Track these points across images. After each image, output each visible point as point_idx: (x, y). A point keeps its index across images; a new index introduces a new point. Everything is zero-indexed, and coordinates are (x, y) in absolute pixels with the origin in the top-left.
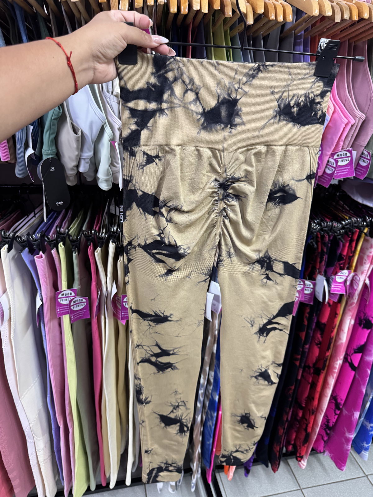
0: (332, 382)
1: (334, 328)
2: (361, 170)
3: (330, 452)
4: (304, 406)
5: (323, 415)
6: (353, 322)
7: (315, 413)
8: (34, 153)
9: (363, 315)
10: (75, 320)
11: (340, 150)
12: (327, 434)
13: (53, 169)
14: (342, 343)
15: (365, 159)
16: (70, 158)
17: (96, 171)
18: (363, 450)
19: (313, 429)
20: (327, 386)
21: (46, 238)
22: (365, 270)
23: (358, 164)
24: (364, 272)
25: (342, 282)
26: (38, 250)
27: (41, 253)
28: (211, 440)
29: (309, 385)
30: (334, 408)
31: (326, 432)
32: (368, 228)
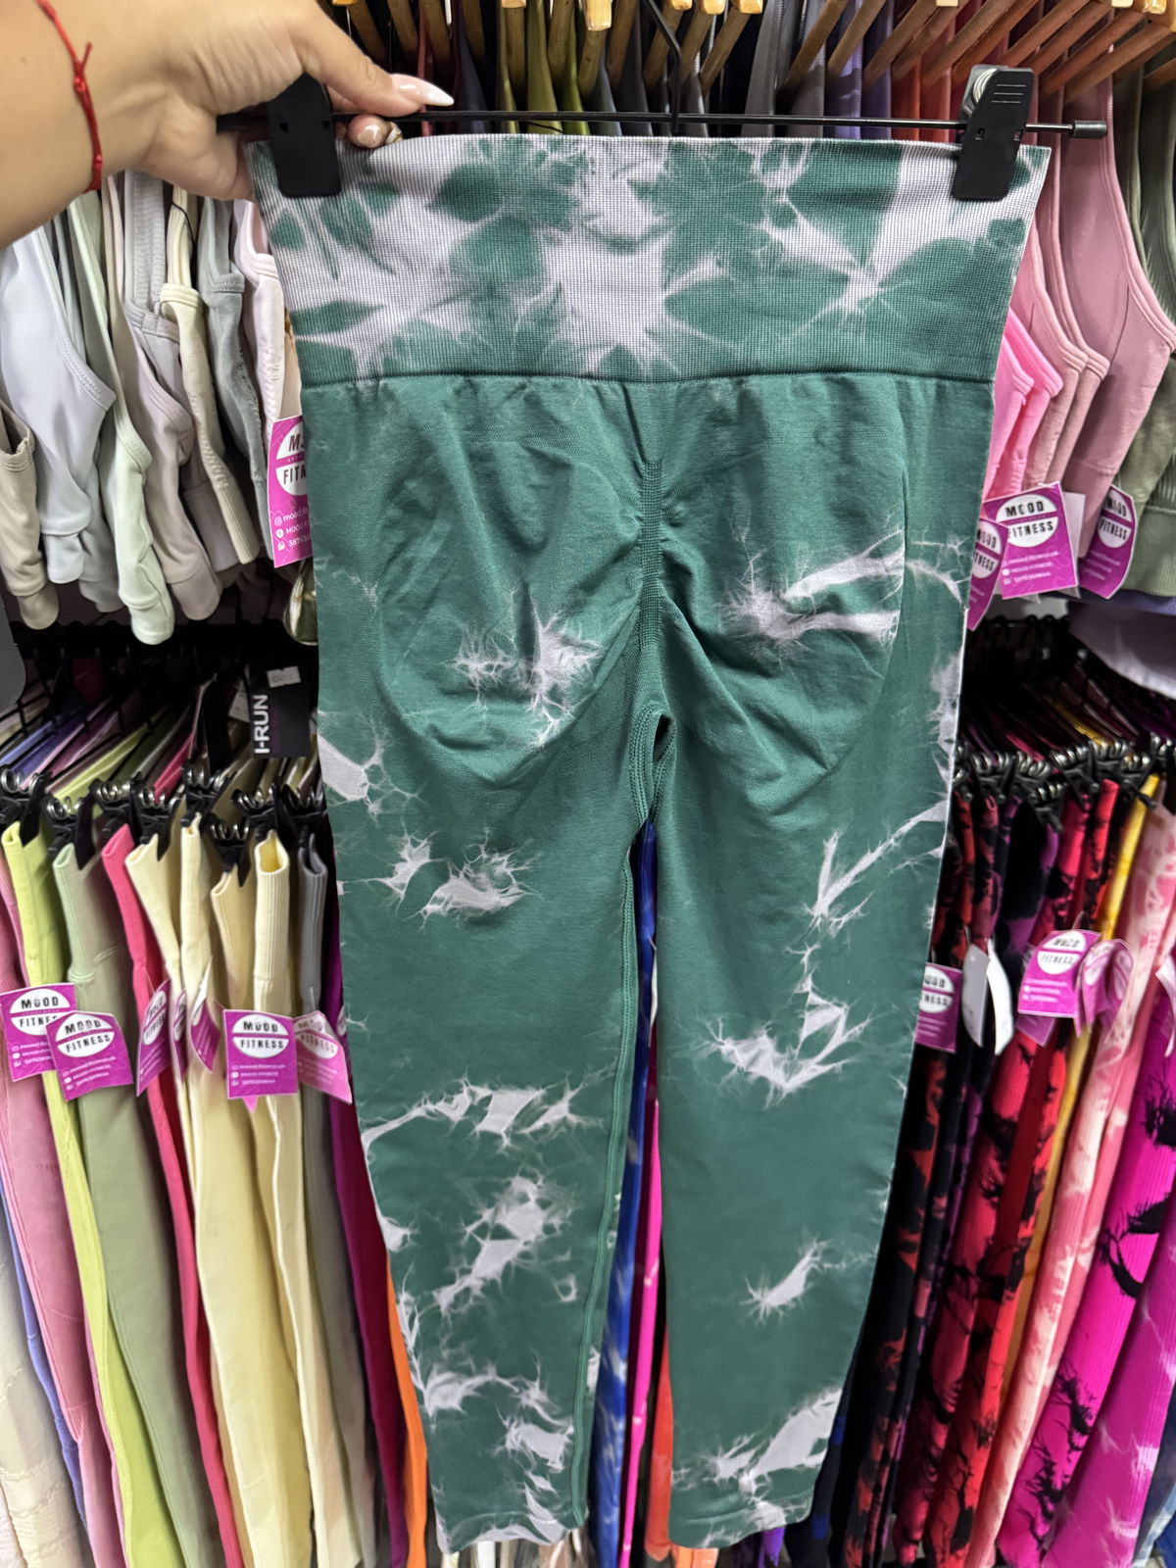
0: (1049, 1330)
1: (1044, 1139)
2: (1107, 564)
4: (951, 1409)
6: (1120, 1119)
7: (990, 1439)
9: (1161, 1092)
10: (77, 1091)
11: (1018, 492)
12: (1048, 1516)
14: (1079, 1195)
19: (993, 1496)
20: (1033, 1347)
22: (1156, 934)
23: (1095, 542)
24: (1150, 938)
25: (1063, 974)
28: (616, 1512)
29: (967, 1339)
30: (1067, 1421)
31: (1044, 1508)
32: (1161, 778)
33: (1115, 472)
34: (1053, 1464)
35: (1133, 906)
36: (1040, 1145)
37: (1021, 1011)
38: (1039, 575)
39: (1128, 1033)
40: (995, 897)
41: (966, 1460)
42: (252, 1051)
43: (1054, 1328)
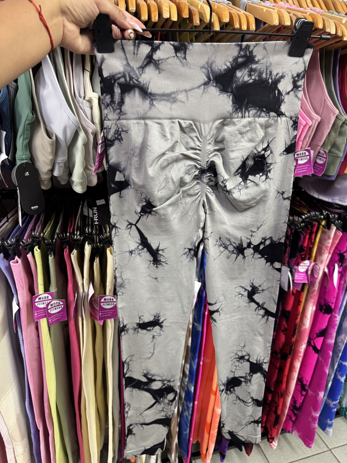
0: (298, 365)
1: (298, 315)
2: (319, 168)
3: (299, 431)
4: (273, 389)
5: (291, 397)
6: (314, 308)
7: (284, 395)
8: (8, 158)
9: (323, 301)
10: (53, 323)
11: (299, 150)
12: (295, 414)
13: (27, 174)
14: (306, 329)
15: (321, 158)
16: (44, 162)
17: (70, 174)
18: (328, 427)
19: (283, 411)
20: (293, 370)
21: (21, 243)
22: (324, 260)
23: (315, 163)
24: (323, 261)
26: (14, 256)
27: (16, 258)
28: (188, 429)
29: (277, 370)
30: (301, 389)
33: (322, 145)
34: (297, 401)
37: (295, 282)
38: (304, 171)
39: (318, 286)
42: (106, 307)
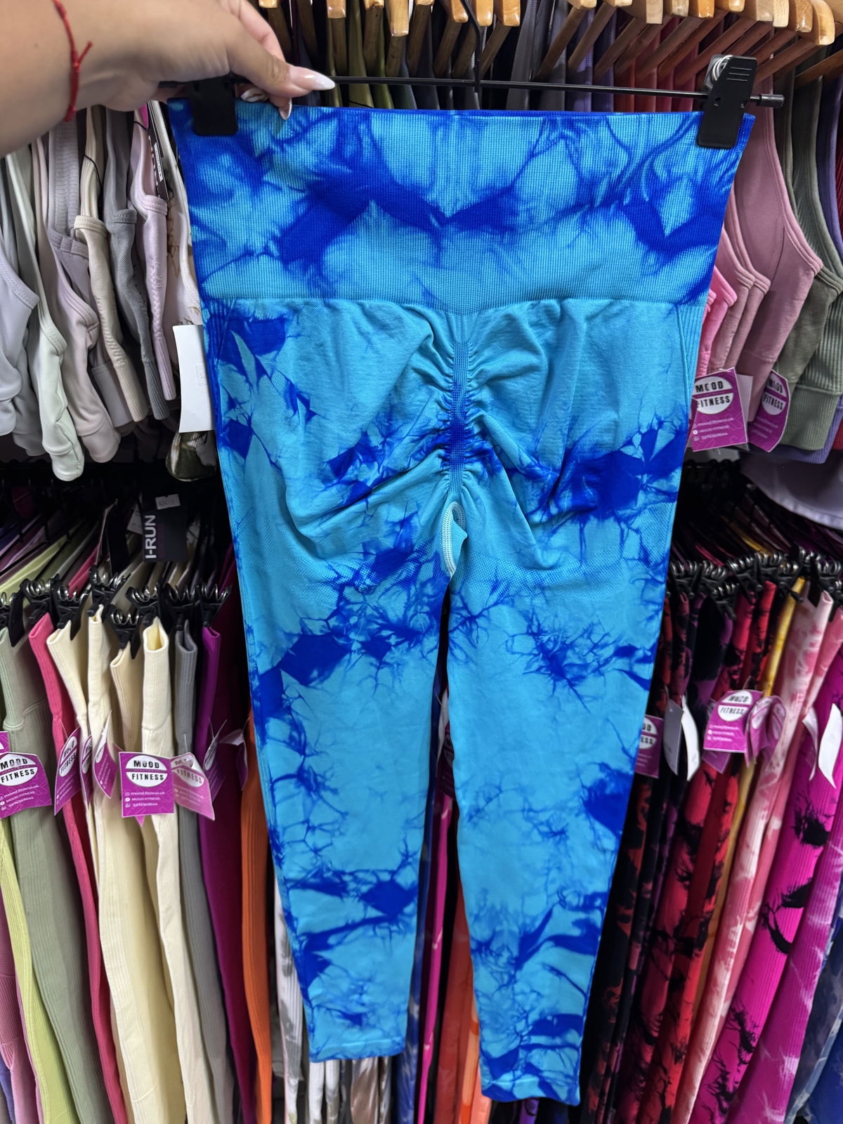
0: (725, 978)
1: (722, 840)
2: (768, 427)
6: (776, 824)
7: (684, 1057)
9: (806, 805)
10: (10, 811)
12: (723, 1110)
14: (746, 880)
15: (775, 398)
22: (801, 692)
23: (760, 411)
24: (798, 695)
25: (736, 721)
30: (737, 1042)
31: (720, 1105)
32: (806, 580)
33: (775, 360)
34: (728, 1073)
35: (786, 672)
36: (719, 844)
37: (706, 748)
38: (720, 435)
39: (782, 763)
40: (687, 666)
41: (666, 1071)
42: (140, 782)
43: (728, 976)
